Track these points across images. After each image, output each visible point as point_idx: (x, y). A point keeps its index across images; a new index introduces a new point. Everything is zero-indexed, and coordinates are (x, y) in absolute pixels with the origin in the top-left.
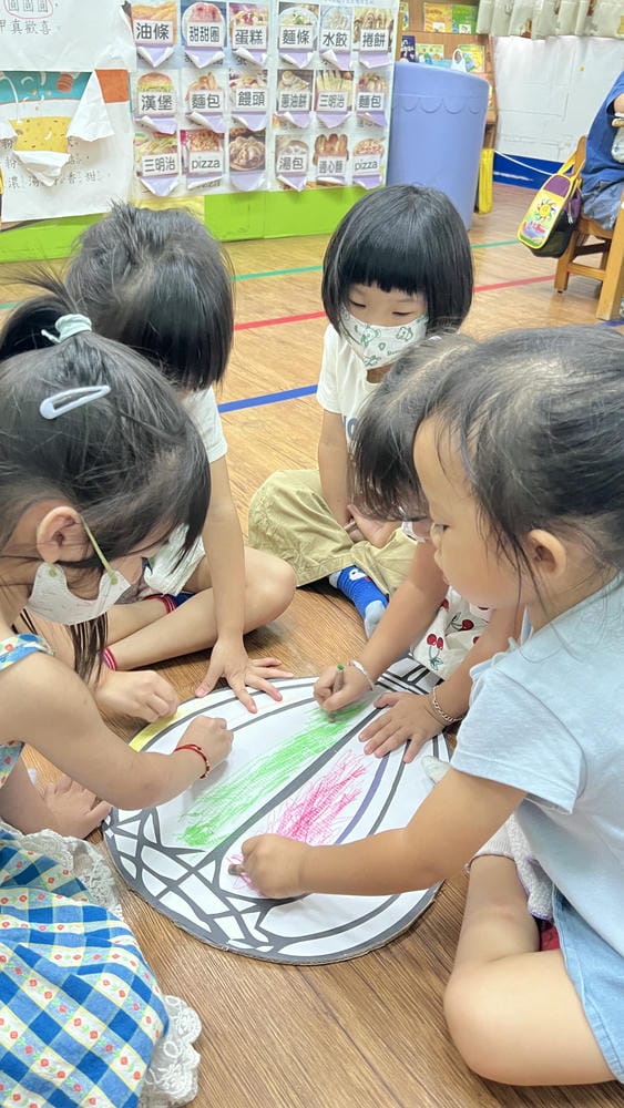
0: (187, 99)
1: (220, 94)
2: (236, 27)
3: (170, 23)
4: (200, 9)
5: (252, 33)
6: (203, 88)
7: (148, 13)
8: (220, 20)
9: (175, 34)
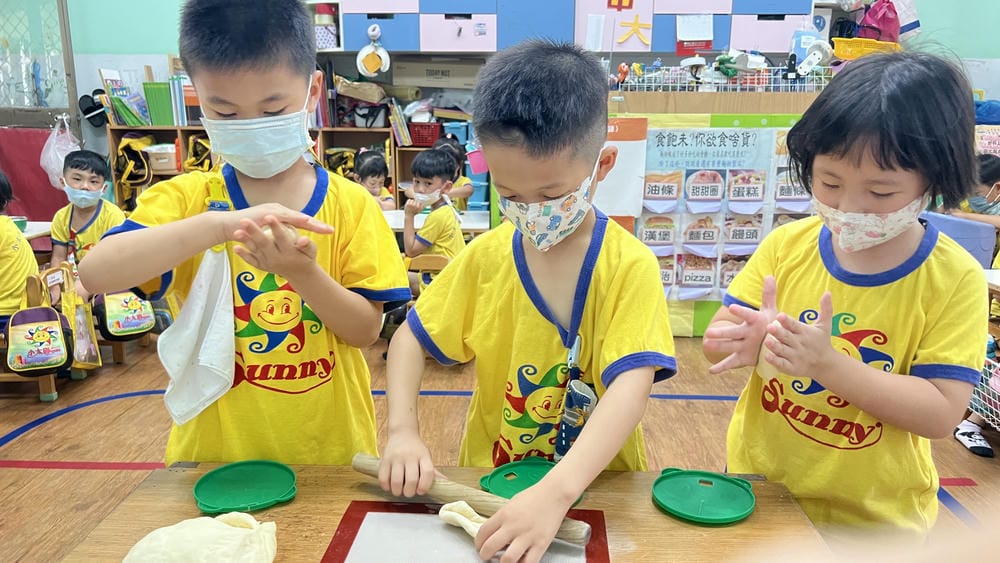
0: (685, 234)
1: (716, 231)
2: (733, 186)
3: (676, 185)
4: (703, 175)
5: (749, 189)
6: (701, 227)
7: (658, 179)
8: (719, 182)
9: (679, 190)
